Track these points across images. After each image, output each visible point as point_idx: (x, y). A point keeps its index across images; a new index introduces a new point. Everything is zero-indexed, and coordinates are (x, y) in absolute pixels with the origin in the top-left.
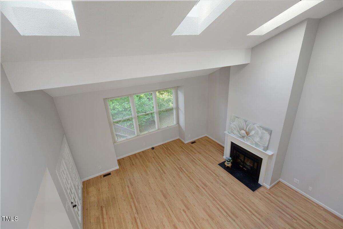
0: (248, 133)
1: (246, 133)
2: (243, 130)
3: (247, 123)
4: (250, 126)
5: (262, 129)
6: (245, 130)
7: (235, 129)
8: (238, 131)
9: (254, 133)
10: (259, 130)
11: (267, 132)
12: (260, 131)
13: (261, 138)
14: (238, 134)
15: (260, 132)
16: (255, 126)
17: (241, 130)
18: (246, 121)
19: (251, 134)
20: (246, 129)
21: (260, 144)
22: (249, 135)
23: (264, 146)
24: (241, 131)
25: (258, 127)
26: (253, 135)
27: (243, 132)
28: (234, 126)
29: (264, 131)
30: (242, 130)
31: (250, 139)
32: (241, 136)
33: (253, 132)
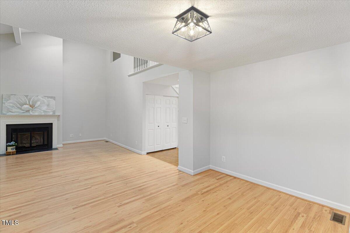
0: (32, 106)
1: (31, 106)
2: (26, 104)
3: (29, 97)
4: (33, 99)
5: (46, 98)
6: (28, 103)
7: (13, 107)
8: (18, 108)
9: (40, 104)
10: (44, 99)
11: (52, 99)
12: (46, 100)
13: (48, 105)
14: (20, 111)
16: (39, 97)
17: (22, 106)
18: (27, 96)
19: (36, 106)
21: (49, 111)
23: (53, 111)
25: (42, 97)
26: (39, 106)
27: (26, 106)
28: (11, 105)
29: (50, 99)
31: (37, 110)
32: (24, 112)
33: (38, 103)
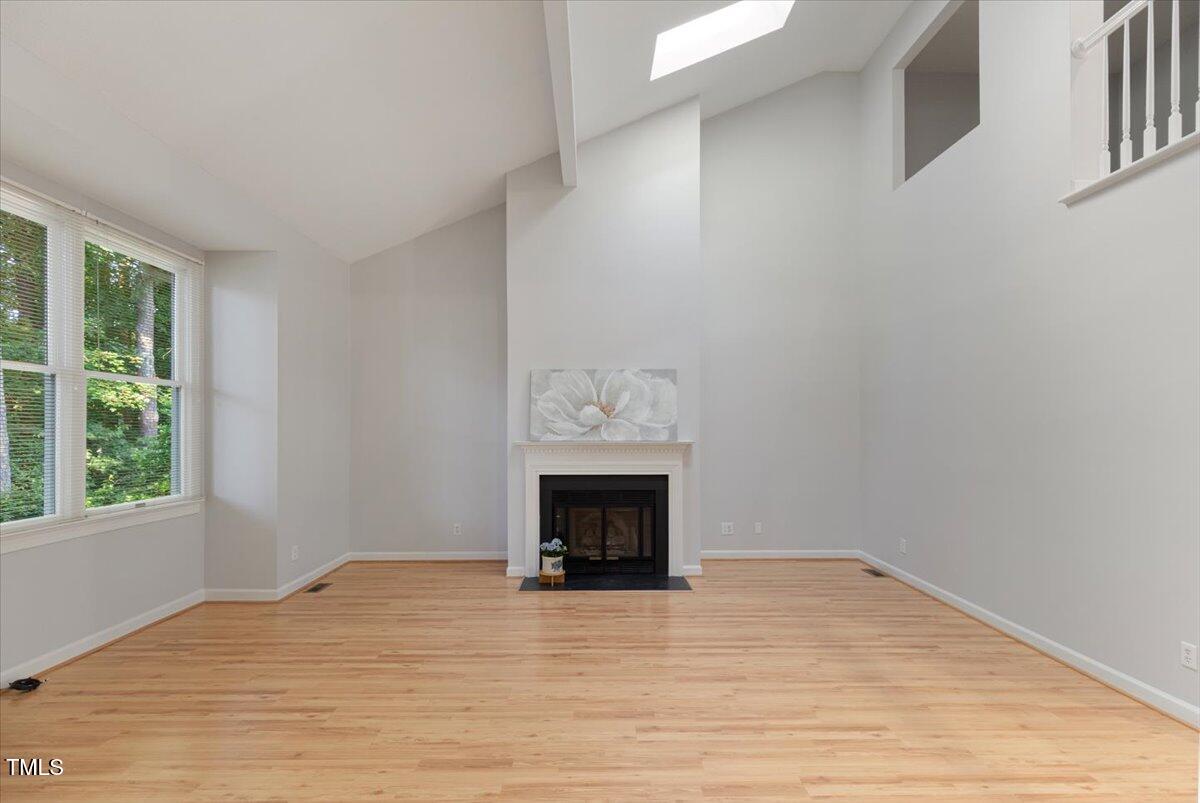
0: (607, 410)
1: (602, 409)
2: (590, 403)
3: (598, 376)
4: (610, 381)
5: (649, 375)
6: (595, 399)
7: (555, 413)
8: (570, 416)
9: (630, 400)
10: (642, 383)
11: (667, 379)
12: (646, 386)
13: (654, 405)
14: (576, 427)
15: (647, 389)
16: (628, 374)
17: (579, 410)
18: (591, 373)
19: (620, 406)
20: (598, 397)
21: (657, 426)
22: (616, 412)
23: (669, 428)
24: (582, 412)
25: (636, 374)
26: (627, 407)
27: (591, 411)
28: (552, 405)
29: (659, 380)
30: (586, 408)
31: (621, 423)
32: (586, 430)
33: (625, 398)
